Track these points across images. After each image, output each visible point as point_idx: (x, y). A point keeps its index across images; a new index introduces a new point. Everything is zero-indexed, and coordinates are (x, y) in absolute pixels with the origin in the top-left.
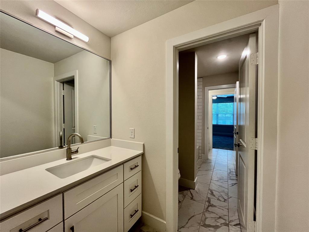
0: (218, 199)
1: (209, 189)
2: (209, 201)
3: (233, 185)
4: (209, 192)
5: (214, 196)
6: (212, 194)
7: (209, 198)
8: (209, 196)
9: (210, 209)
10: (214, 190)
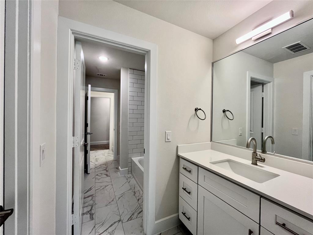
0: (102, 174)
1: (110, 176)
2: (107, 171)
3: (91, 188)
4: (109, 175)
5: (105, 174)
6: (107, 175)
7: (108, 172)
8: (108, 173)
9: (105, 168)
10: (106, 177)
